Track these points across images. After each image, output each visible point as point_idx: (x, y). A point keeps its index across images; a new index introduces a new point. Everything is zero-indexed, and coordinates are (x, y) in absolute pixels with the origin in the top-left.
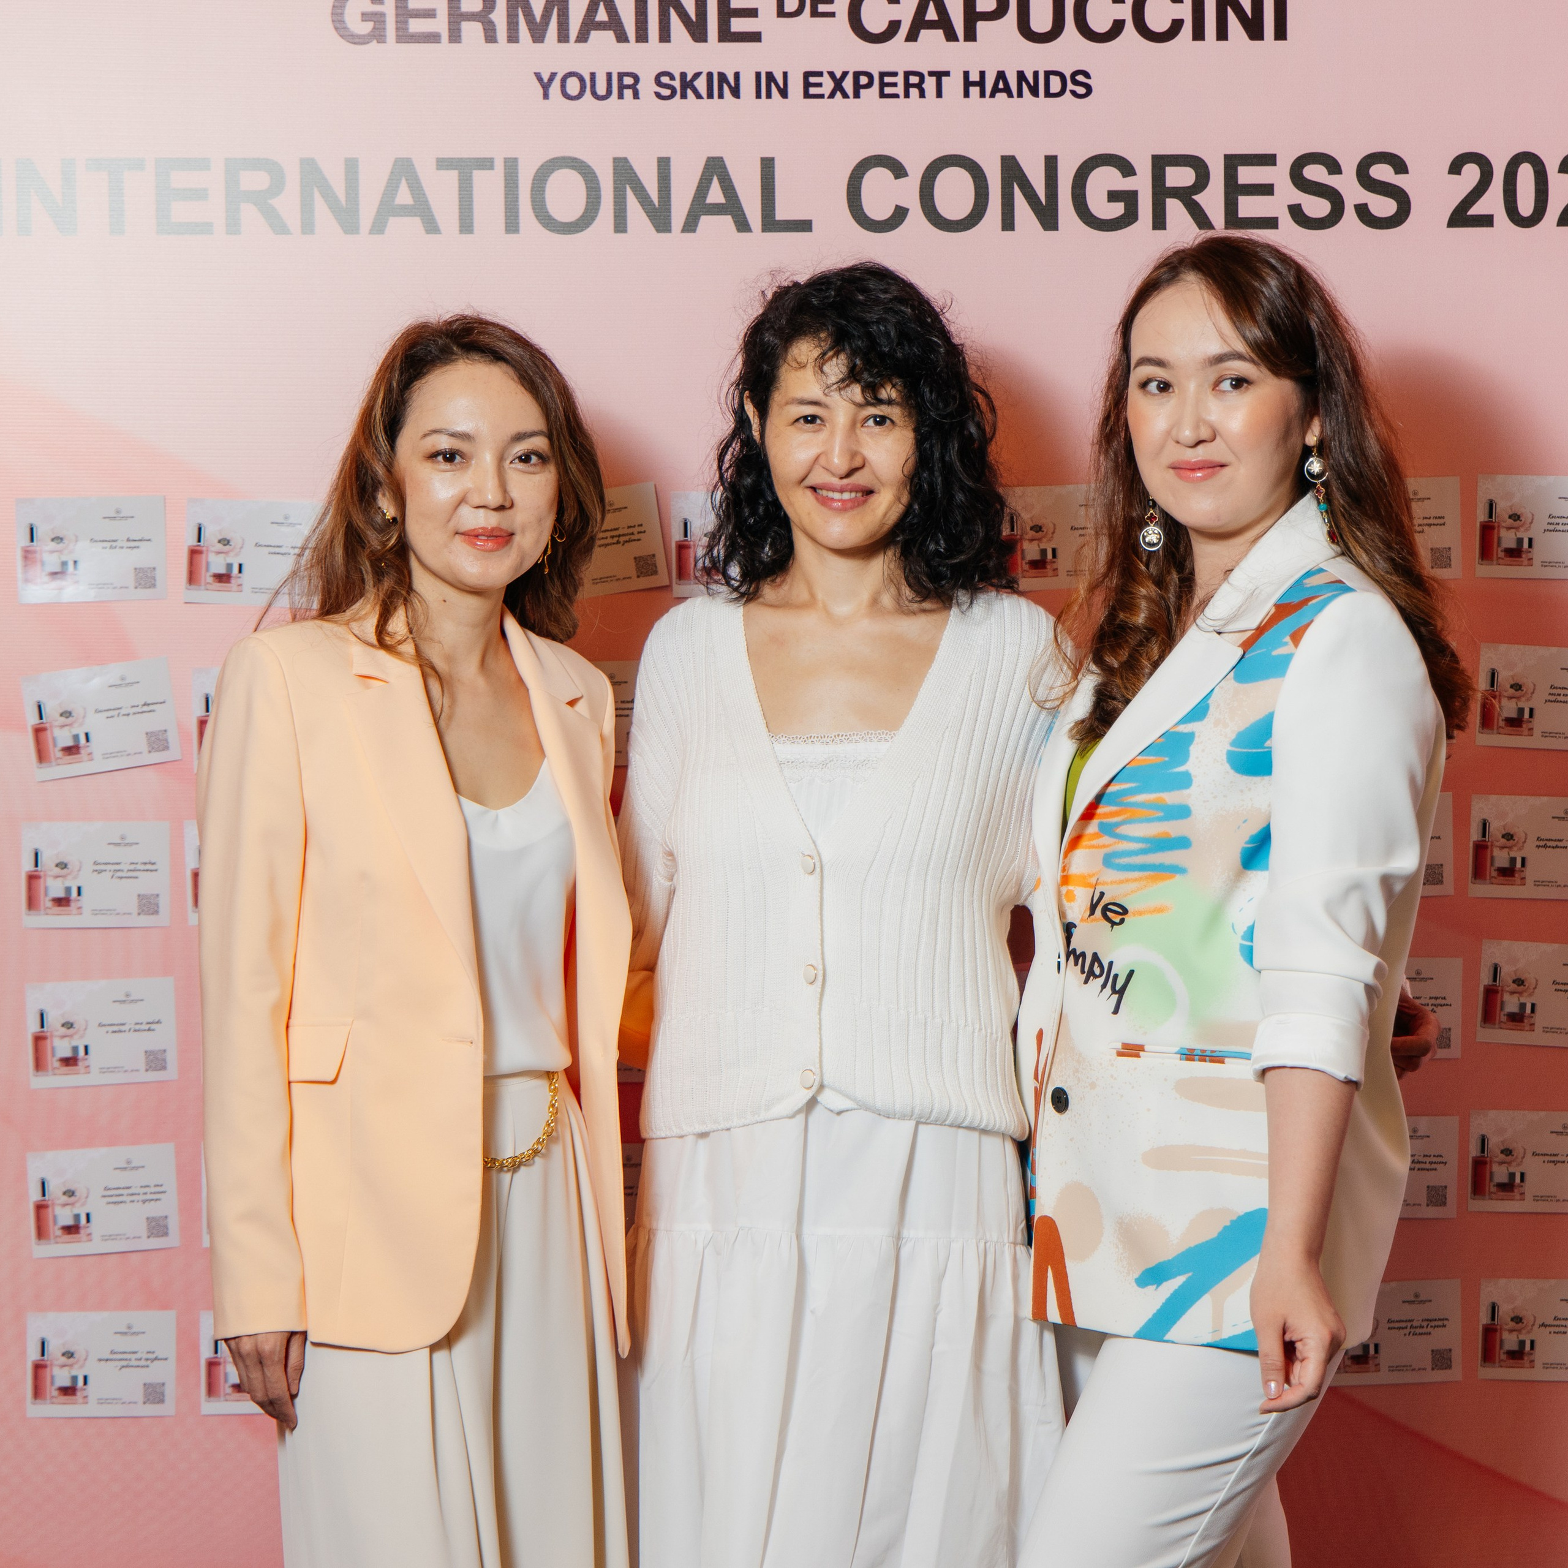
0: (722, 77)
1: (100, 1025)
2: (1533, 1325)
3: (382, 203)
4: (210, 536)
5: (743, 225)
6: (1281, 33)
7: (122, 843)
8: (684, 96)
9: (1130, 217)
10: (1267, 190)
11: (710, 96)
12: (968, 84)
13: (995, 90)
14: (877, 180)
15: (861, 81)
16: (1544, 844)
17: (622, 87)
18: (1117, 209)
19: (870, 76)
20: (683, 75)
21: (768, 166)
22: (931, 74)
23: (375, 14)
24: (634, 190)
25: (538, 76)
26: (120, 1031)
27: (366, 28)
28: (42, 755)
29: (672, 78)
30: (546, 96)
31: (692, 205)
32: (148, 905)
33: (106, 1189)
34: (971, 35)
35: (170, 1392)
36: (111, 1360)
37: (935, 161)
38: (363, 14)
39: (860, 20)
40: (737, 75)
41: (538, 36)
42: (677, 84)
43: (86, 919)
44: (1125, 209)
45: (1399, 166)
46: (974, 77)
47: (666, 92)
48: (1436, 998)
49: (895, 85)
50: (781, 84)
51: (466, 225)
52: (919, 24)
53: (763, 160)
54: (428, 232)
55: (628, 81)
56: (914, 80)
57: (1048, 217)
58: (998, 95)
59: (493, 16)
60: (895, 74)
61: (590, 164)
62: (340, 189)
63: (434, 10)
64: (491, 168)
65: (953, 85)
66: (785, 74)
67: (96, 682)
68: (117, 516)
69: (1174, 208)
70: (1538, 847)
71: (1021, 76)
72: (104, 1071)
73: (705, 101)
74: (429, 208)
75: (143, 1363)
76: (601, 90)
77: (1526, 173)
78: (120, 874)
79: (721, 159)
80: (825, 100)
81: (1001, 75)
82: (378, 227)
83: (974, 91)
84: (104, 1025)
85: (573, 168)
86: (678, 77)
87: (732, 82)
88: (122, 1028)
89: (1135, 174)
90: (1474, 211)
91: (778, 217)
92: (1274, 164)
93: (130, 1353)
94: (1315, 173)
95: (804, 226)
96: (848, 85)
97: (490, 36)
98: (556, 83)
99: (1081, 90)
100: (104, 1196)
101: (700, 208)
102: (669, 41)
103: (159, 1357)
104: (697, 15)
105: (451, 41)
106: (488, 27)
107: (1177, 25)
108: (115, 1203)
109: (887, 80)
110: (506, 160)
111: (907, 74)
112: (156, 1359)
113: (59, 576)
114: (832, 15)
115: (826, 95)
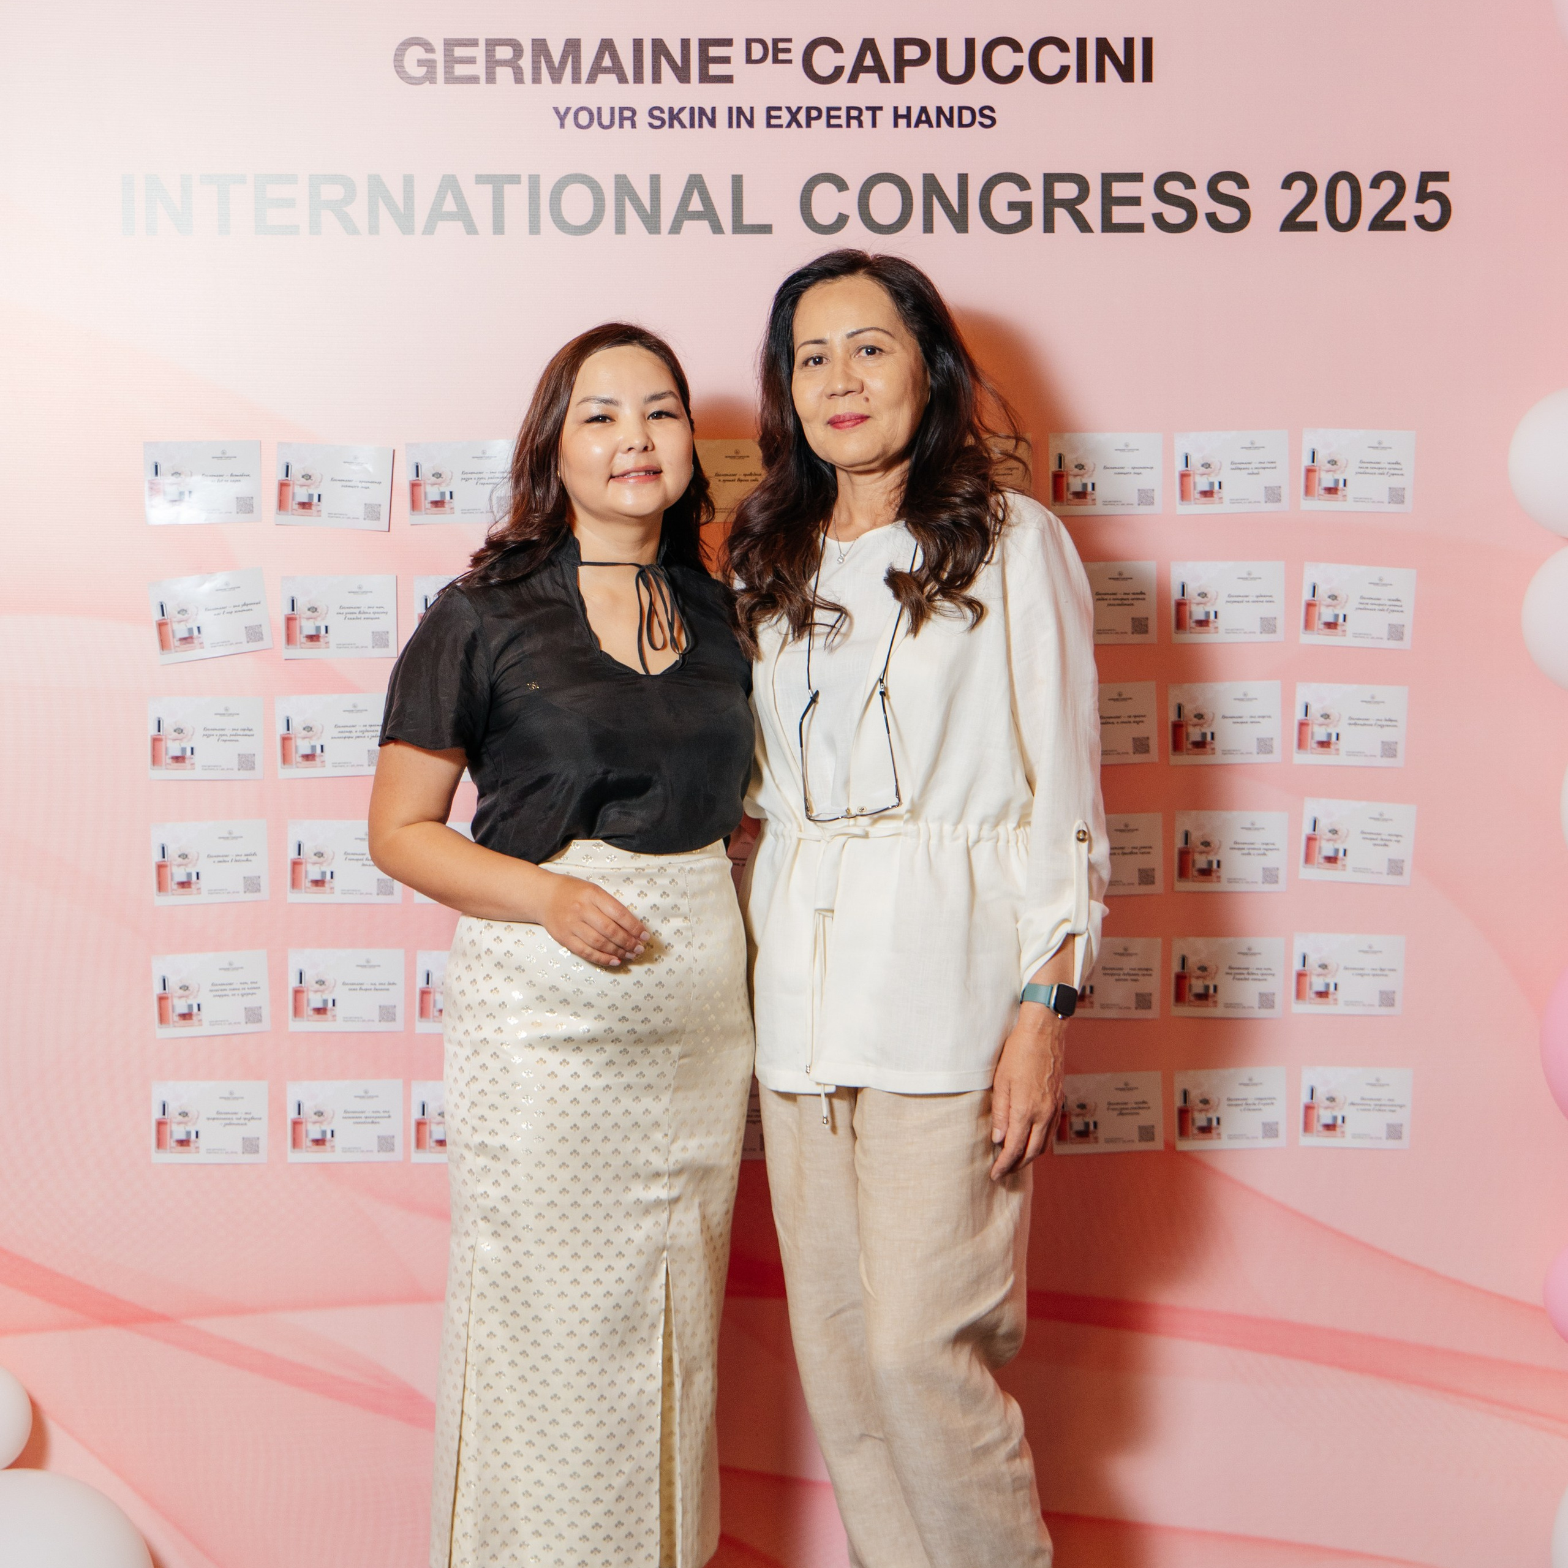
0: (702, 111)
1: (209, 856)
2: (1344, 1103)
3: (432, 210)
4: (296, 471)
5: (717, 228)
6: (1148, 77)
7: (226, 713)
8: (671, 126)
9: (1026, 222)
10: (1135, 201)
11: (692, 125)
12: (897, 116)
13: (919, 122)
14: (824, 192)
15: (812, 114)
16: (1354, 722)
17: (622, 119)
18: (1016, 216)
19: (819, 110)
20: (671, 110)
21: (737, 182)
22: (868, 108)
23: (429, 61)
24: (631, 200)
25: (557, 111)
26: (225, 861)
27: (422, 71)
28: (164, 644)
29: (662, 111)
30: (562, 125)
31: (677, 212)
32: (246, 762)
33: (213, 985)
34: (900, 78)
35: (263, 1144)
36: (217, 1119)
37: (870, 178)
38: (419, 61)
39: (811, 66)
40: (713, 110)
41: (556, 78)
42: (666, 116)
43: (198, 773)
44: (1022, 216)
45: (1242, 183)
46: (902, 111)
47: (657, 123)
48: (1267, 844)
49: (839, 117)
50: (749, 118)
51: (499, 228)
52: (859, 68)
53: (734, 176)
54: (468, 233)
55: (627, 114)
56: (854, 113)
57: (960, 222)
58: (921, 125)
59: (521, 63)
60: (839, 109)
61: (597, 180)
62: (398, 198)
63: (475, 58)
64: (519, 182)
65: (885, 118)
66: (752, 109)
67: (207, 587)
68: (223, 456)
69: (1061, 216)
70: (1350, 724)
71: (940, 110)
72: (211, 892)
73: (689, 130)
74: (469, 215)
75: (242, 1121)
76: (606, 121)
77: (1344, 188)
78: (224, 738)
79: (700, 176)
80: (784, 130)
81: (924, 110)
82: (429, 229)
83: (902, 122)
84: (212, 857)
85: (583, 182)
86: (667, 111)
87: (710, 116)
88: (225, 859)
89: (1029, 188)
90: (1301, 218)
91: (745, 223)
92: (1141, 180)
93: (232, 1114)
94: (1174, 188)
95: (766, 229)
96: (802, 117)
97: (519, 79)
98: (571, 115)
99: (987, 122)
100: (211, 991)
101: (683, 214)
102: (660, 82)
103: (255, 1116)
104: (682, 62)
105: (487, 82)
106: (516, 71)
107: (1064, 70)
108: (220, 996)
109: (833, 113)
110: (530, 177)
111: (849, 109)
112: (253, 1118)
113: (177, 503)
114: (789, 61)
115: (785, 125)
